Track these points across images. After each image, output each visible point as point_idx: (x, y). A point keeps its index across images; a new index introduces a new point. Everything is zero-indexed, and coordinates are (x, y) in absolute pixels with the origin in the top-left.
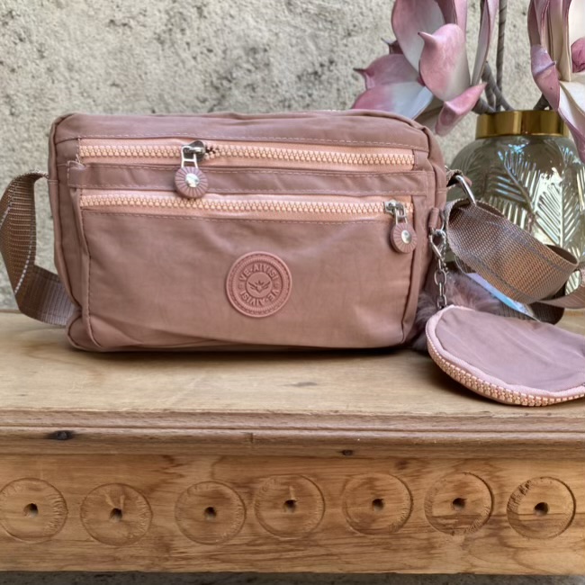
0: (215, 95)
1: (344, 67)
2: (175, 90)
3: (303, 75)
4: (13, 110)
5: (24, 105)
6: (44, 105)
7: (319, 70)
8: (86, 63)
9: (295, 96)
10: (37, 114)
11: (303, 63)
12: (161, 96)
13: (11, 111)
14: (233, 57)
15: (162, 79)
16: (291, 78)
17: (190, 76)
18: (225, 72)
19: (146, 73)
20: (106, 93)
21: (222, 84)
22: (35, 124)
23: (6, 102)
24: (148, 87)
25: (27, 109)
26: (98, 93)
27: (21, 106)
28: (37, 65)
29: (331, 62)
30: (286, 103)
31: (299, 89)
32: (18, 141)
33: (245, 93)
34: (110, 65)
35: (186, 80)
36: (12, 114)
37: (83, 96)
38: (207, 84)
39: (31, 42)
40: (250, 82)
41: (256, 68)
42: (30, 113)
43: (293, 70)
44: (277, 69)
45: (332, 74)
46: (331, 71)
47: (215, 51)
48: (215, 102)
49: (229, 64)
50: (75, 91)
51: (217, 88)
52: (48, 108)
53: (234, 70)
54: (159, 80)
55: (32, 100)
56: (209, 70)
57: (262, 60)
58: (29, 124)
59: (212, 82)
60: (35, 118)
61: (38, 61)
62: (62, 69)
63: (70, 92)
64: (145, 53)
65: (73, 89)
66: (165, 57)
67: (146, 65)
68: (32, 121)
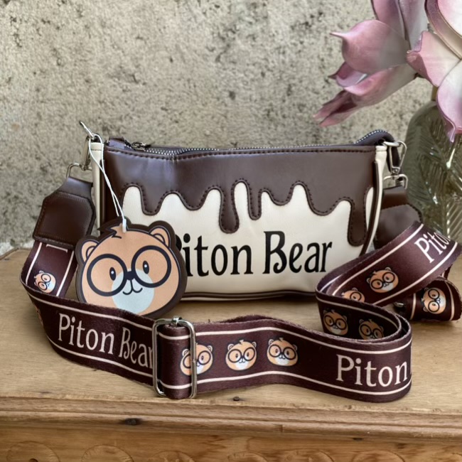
0: (222, 45)
1: (331, 17)
2: (188, 41)
3: (295, 25)
4: (59, 61)
5: (68, 57)
6: (83, 56)
7: (310, 21)
8: (116, 20)
9: (289, 44)
10: (77, 64)
11: (296, 15)
12: (177, 47)
13: (57, 61)
14: (237, 11)
15: (178, 32)
16: (285, 28)
17: (201, 29)
18: (230, 25)
19: (164, 28)
20: (132, 45)
21: (227, 35)
22: (77, 72)
23: (53, 55)
24: (167, 39)
25: (70, 60)
26: (126, 45)
27: (65, 57)
28: (77, 23)
29: (320, 14)
30: (280, 50)
31: (292, 38)
32: (64, 87)
33: (247, 42)
34: (135, 22)
35: (198, 32)
36: (59, 64)
37: (114, 48)
38: (215, 35)
39: (71, 4)
40: (251, 33)
41: (257, 21)
42: (73, 64)
43: (287, 21)
44: (275, 21)
45: (321, 23)
46: (320, 21)
47: (221, 7)
48: (221, 51)
49: (234, 18)
50: (108, 44)
51: (223, 39)
52: (87, 59)
53: (238, 23)
54: (176, 33)
55: (74, 53)
56: (216, 24)
57: (262, 13)
58: (72, 72)
59: (219, 34)
60: (77, 67)
61: (77, 20)
62: (97, 25)
63: (104, 45)
64: (163, 10)
65: (105, 43)
66: (180, 13)
67: (165, 20)
68: (74, 69)
